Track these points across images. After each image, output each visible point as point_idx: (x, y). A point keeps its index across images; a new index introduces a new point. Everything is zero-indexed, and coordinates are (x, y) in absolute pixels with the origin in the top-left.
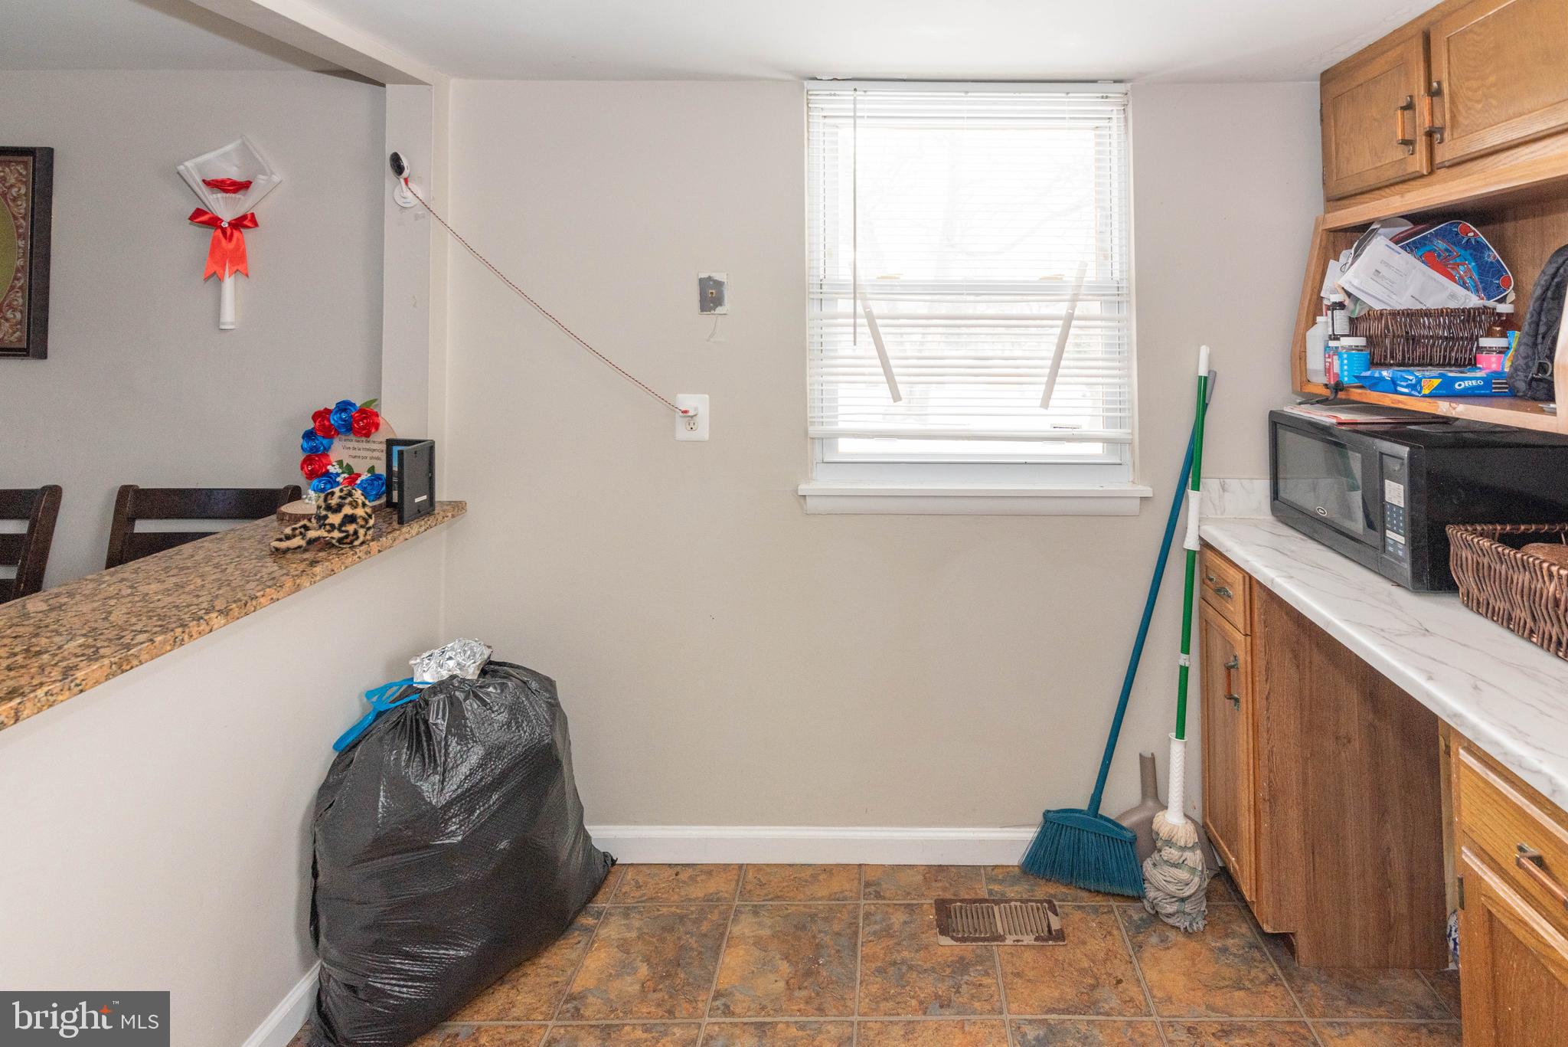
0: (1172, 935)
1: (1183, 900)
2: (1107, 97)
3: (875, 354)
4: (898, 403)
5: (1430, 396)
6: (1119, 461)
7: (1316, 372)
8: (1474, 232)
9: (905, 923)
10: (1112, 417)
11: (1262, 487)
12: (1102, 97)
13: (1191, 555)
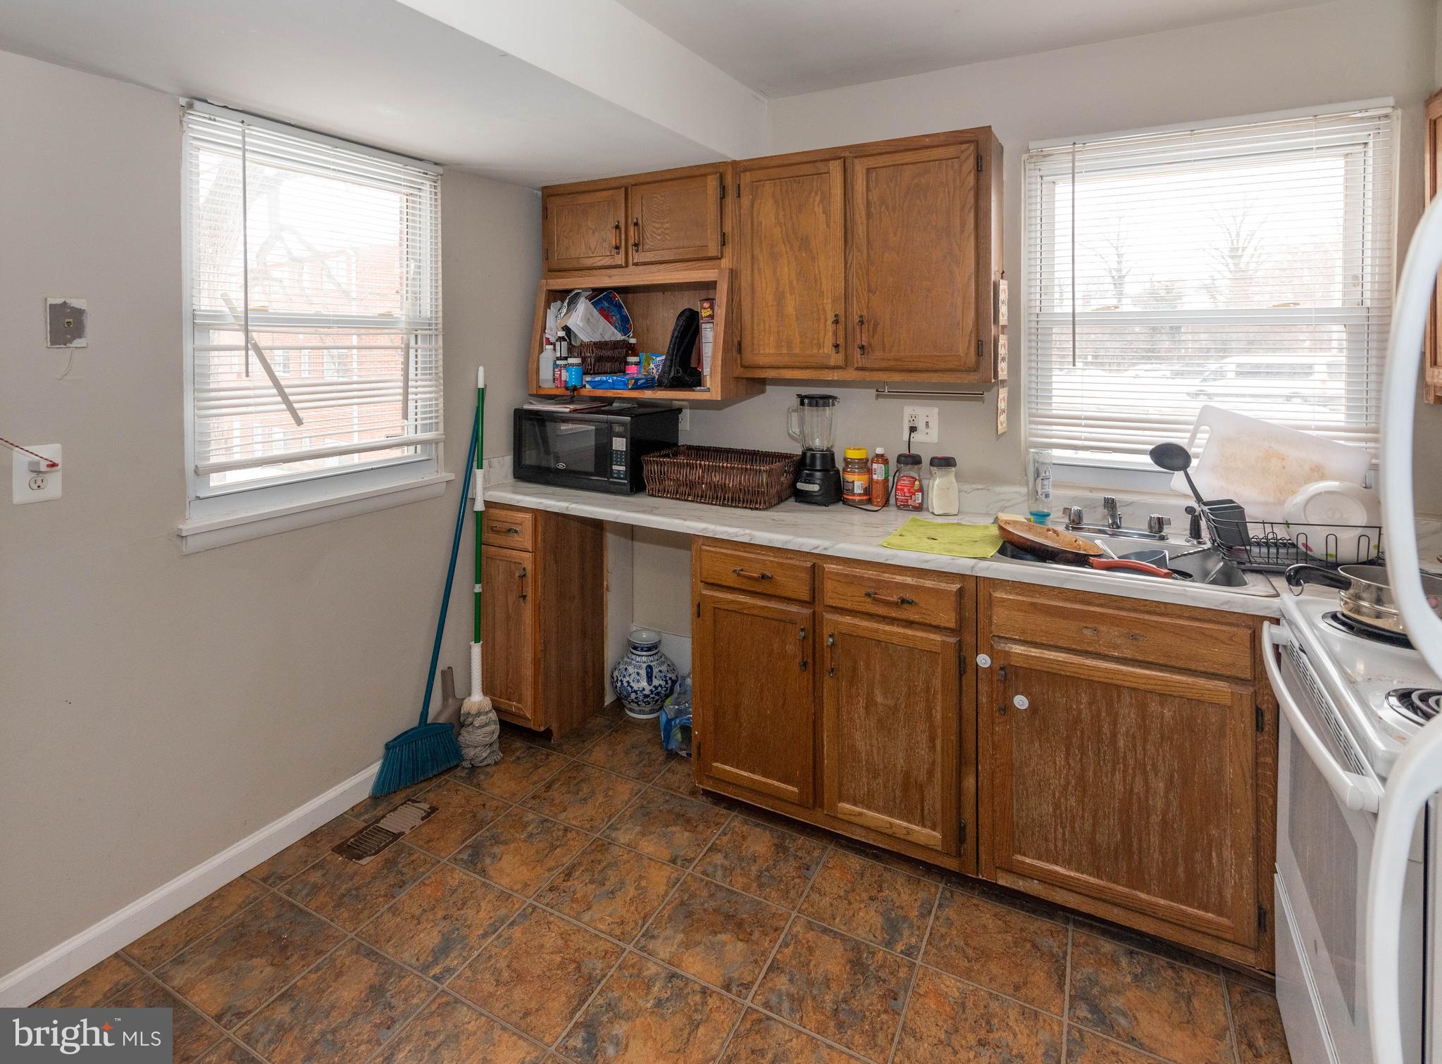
0: (489, 769)
1: (491, 745)
2: (427, 174)
3: (270, 383)
4: (301, 428)
5: (632, 389)
6: (428, 458)
7: (547, 380)
8: (618, 298)
9: (324, 875)
10: (426, 424)
11: (509, 460)
12: (424, 173)
13: (479, 515)
